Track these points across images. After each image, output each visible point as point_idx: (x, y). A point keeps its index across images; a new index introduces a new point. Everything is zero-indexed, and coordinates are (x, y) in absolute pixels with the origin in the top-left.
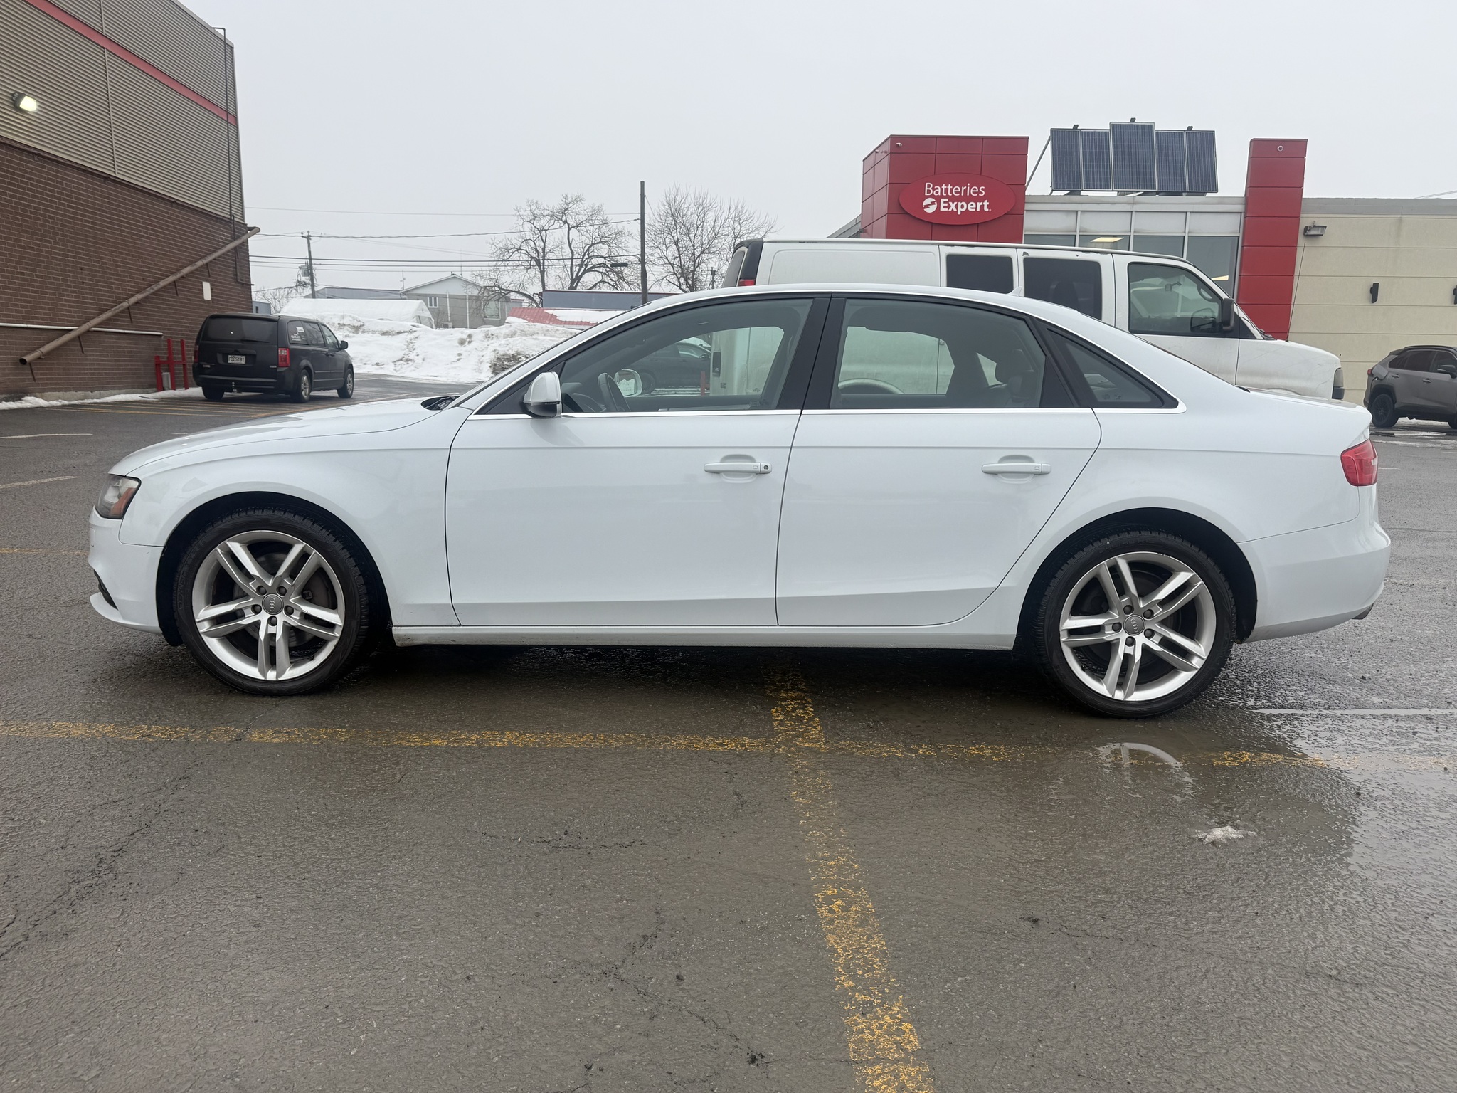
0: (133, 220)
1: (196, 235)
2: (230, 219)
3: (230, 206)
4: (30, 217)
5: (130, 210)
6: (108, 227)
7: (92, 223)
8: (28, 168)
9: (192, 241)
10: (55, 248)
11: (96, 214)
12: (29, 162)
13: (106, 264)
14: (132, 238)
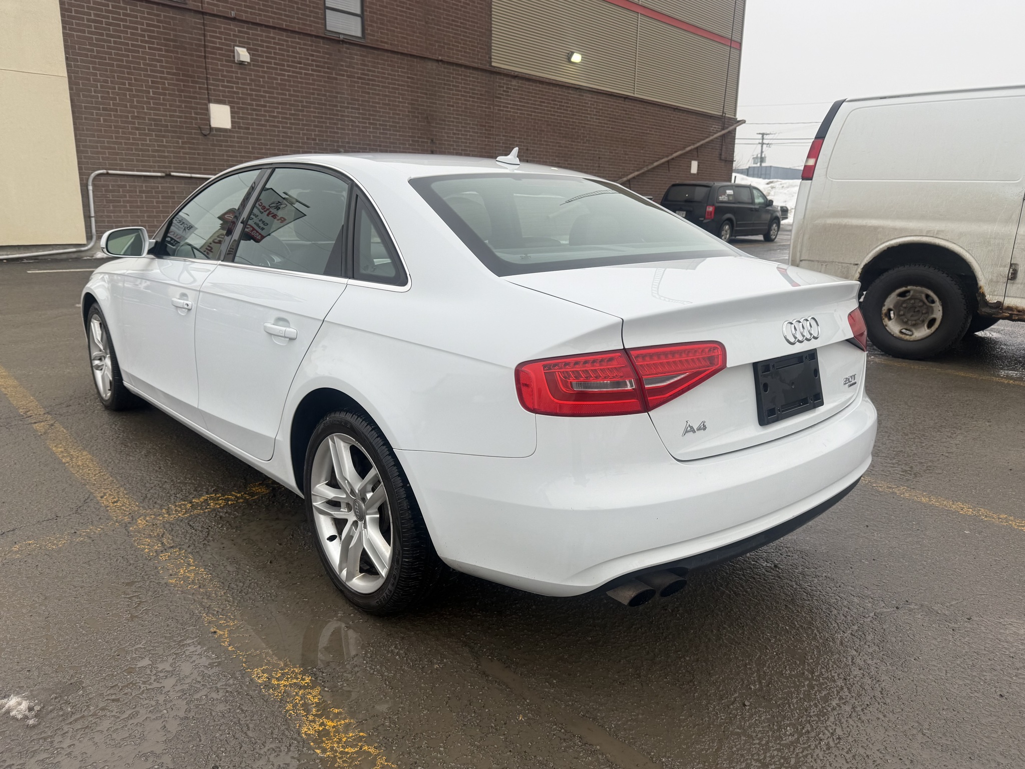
0: (642, 123)
1: (692, 129)
2: (722, 116)
3: (724, 107)
4: (569, 128)
5: (641, 117)
6: (623, 130)
7: (612, 128)
8: (571, 97)
9: (687, 134)
10: (583, 146)
11: (615, 122)
12: (573, 94)
13: (617, 153)
14: (640, 135)
